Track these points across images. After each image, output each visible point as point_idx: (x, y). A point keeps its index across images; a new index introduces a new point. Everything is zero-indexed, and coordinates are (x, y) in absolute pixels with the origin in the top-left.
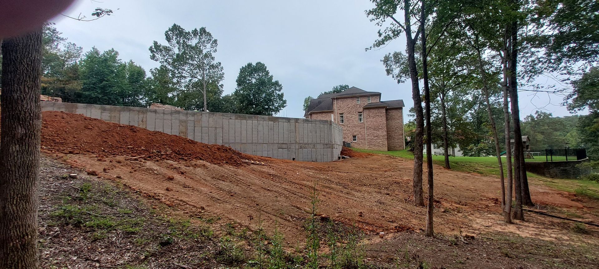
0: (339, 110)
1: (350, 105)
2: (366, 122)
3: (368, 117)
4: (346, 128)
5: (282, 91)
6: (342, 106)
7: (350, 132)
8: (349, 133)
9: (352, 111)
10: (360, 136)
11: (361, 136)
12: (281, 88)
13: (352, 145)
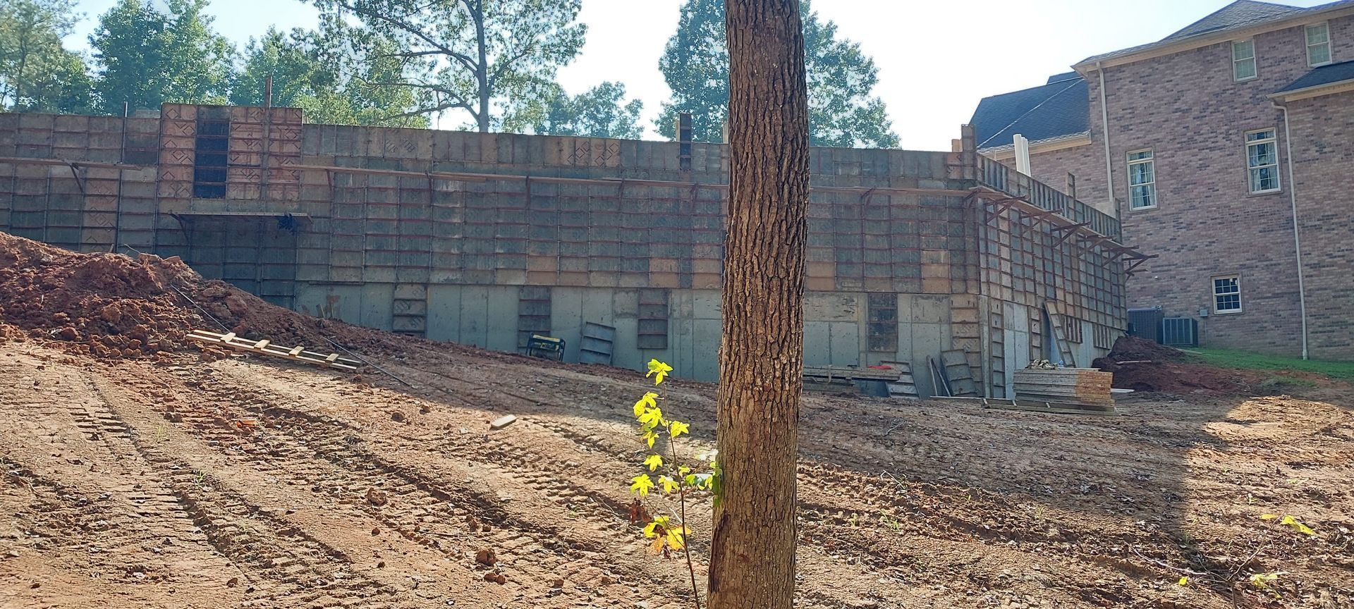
0: (1126, 129)
1: (1189, 97)
2: (1299, 184)
3: (1313, 152)
4: (1169, 231)
5: (875, 92)
6: (1141, 104)
7: (1192, 256)
8: (1189, 264)
9: (1205, 128)
10: (1261, 276)
11: (1266, 276)
12: (873, 80)
13: (1208, 331)
